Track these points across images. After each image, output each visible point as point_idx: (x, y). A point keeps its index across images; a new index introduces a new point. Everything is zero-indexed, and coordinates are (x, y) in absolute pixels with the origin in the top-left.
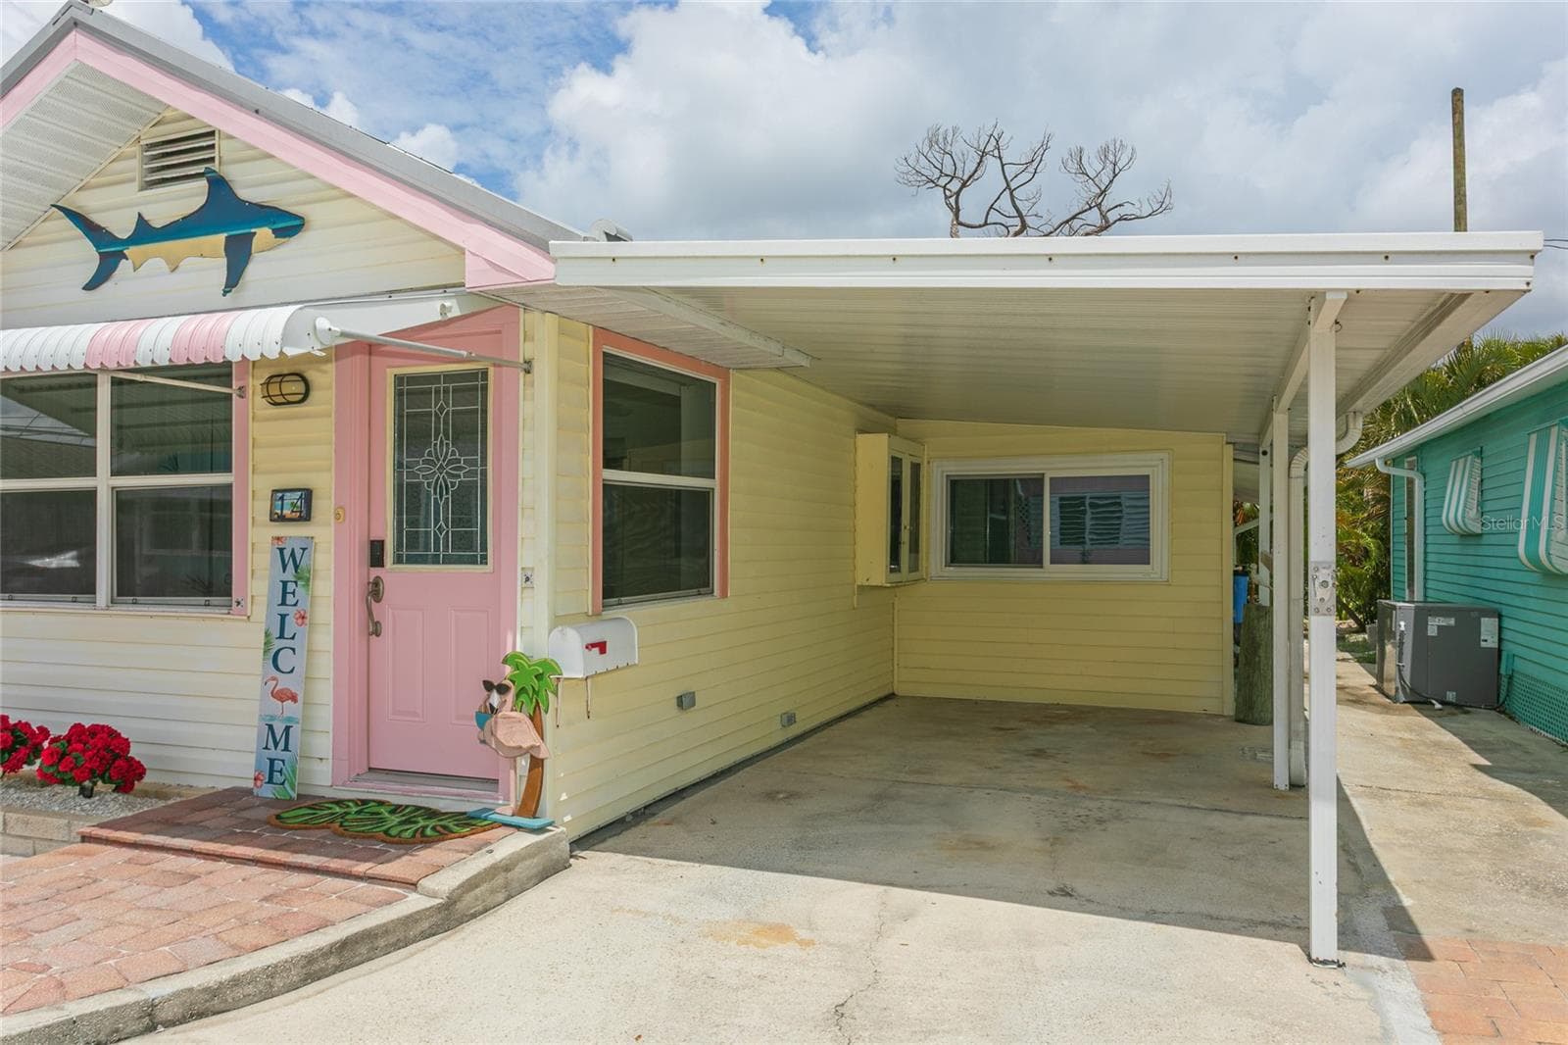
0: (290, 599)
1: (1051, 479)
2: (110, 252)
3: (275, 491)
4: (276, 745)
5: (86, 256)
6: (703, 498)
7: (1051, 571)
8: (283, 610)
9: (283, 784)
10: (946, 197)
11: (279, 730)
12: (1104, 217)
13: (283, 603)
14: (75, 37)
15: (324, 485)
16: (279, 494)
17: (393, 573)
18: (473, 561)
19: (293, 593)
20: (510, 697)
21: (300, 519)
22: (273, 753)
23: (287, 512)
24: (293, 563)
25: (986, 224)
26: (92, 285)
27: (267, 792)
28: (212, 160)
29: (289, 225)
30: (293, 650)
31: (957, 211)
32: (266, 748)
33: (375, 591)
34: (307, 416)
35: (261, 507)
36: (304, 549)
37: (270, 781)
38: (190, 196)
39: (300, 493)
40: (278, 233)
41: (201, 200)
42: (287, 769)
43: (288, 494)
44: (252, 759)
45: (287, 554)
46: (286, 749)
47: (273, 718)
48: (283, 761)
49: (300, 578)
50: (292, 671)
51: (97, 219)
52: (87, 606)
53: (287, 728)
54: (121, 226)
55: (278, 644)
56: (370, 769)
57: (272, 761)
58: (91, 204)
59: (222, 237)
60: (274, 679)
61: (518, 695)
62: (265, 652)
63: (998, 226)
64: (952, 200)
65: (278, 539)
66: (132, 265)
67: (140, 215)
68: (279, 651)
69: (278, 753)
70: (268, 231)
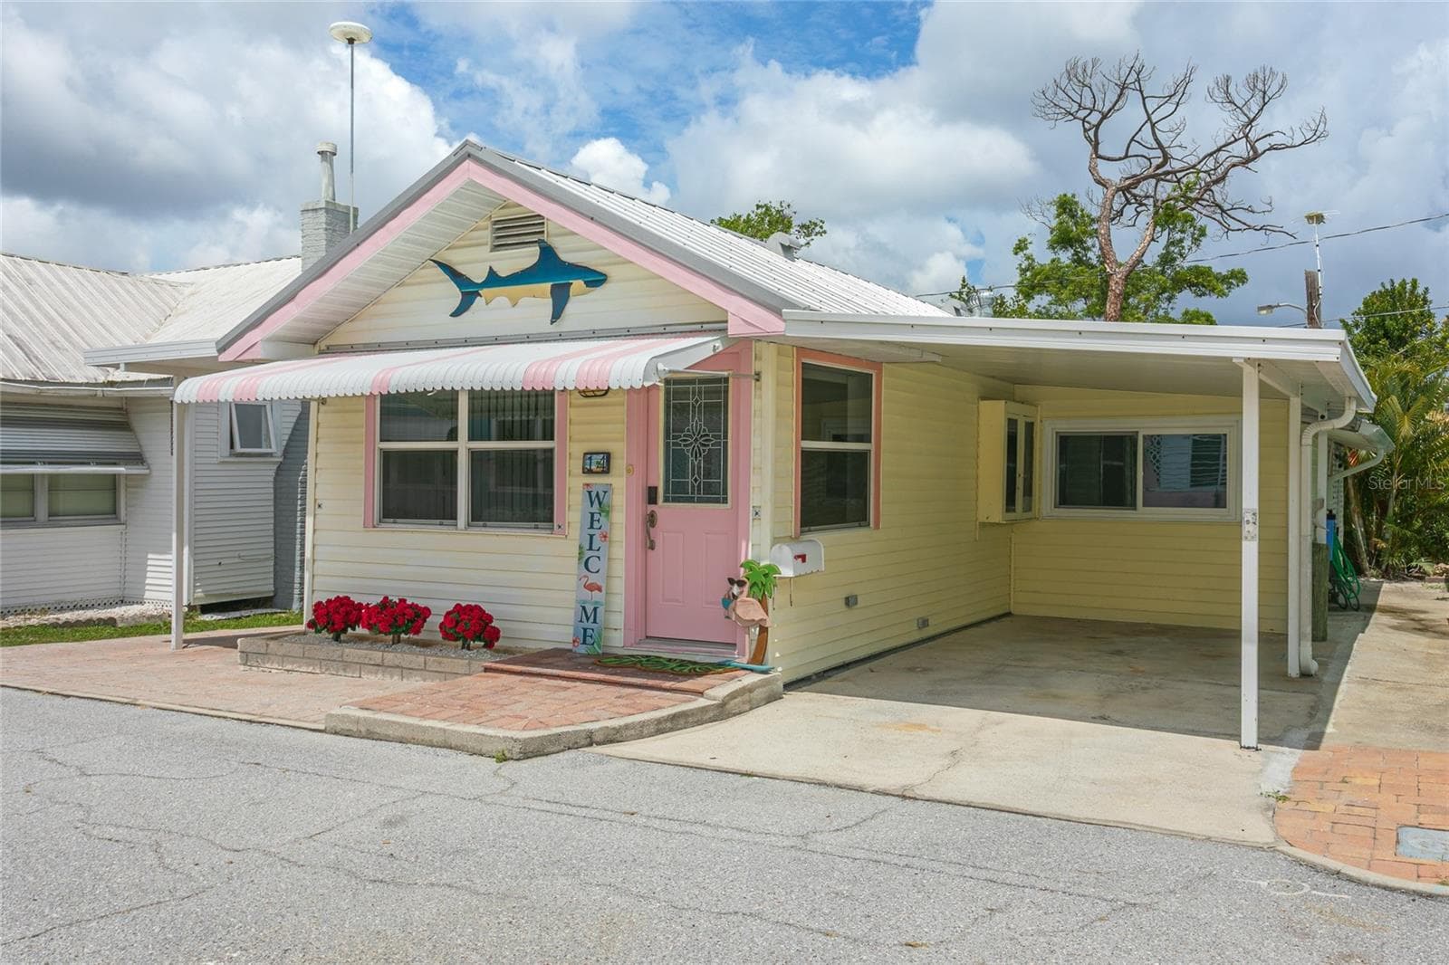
0: (596, 525)
1: (1144, 437)
2: (470, 293)
3: (585, 454)
4: (588, 619)
5: (454, 295)
6: (863, 457)
7: (1143, 512)
8: (592, 532)
9: (593, 644)
10: (1086, 130)
11: (590, 609)
12: (1253, 147)
13: (592, 527)
14: (468, 164)
15: (619, 450)
16: (588, 455)
17: (663, 509)
18: (717, 501)
19: (598, 521)
20: (746, 589)
21: (603, 472)
22: (586, 625)
23: (594, 467)
24: (598, 503)
25: (1126, 156)
26: (456, 314)
27: (582, 649)
28: (543, 232)
29: (595, 279)
30: (599, 558)
31: (1096, 148)
32: (581, 621)
33: (651, 520)
34: (607, 405)
35: (576, 465)
36: (605, 492)
37: (584, 643)
38: (526, 257)
39: (602, 455)
40: (588, 284)
41: (535, 259)
42: (595, 635)
43: (595, 456)
44: (571, 630)
45: (594, 495)
46: (595, 622)
47: (585, 602)
48: (593, 630)
49: (603, 511)
50: (598, 572)
52: (451, 528)
53: (595, 609)
54: (478, 275)
55: (588, 554)
56: (647, 637)
57: (585, 630)
58: (456, 259)
59: (548, 286)
60: (585, 576)
61: (751, 587)
62: (579, 560)
63: (1139, 158)
64: (1091, 133)
65: (588, 485)
66: (484, 301)
67: (490, 268)
68: (588, 559)
69: (589, 625)
70: (581, 282)
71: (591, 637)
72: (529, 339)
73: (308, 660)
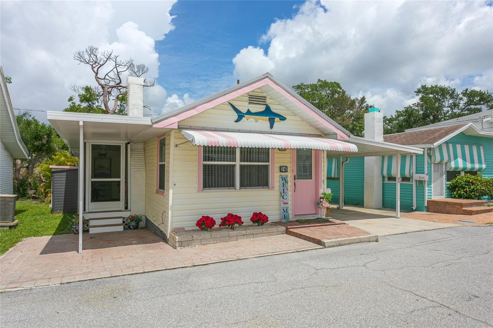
2: (240, 116)
4: (285, 212)
5: (235, 116)
8: (284, 188)
9: (287, 219)
13: (283, 187)
14: (267, 79)
15: (289, 165)
16: (281, 167)
17: (297, 181)
18: (309, 179)
19: (285, 185)
20: (324, 199)
21: (286, 172)
22: (284, 214)
23: (283, 170)
27: (284, 221)
28: (266, 102)
29: (283, 119)
30: (286, 195)
31: (97, 74)
33: (295, 184)
34: (286, 153)
35: (277, 170)
36: (286, 177)
37: (285, 219)
38: (262, 108)
39: (285, 167)
40: (280, 119)
42: (287, 216)
43: (283, 167)
44: (280, 216)
45: (283, 178)
46: (287, 213)
47: (284, 208)
49: (286, 182)
50: (286, 199)
51: (237, 107)
53: (287, 209)
55: (283, 194)
56: (294, 215)
57: (284, 215)
58: (236, 104)
59: (268, 118)
60: (283, 201)
62: (281, 196)
65: (281, 175)
66: (246, 119)
67: (248, 109)
68: (283, 196)
69: (286, 214)
70: (278, 118)
71: (286, 217)
72: (261, 132)
73: (214, 239)
